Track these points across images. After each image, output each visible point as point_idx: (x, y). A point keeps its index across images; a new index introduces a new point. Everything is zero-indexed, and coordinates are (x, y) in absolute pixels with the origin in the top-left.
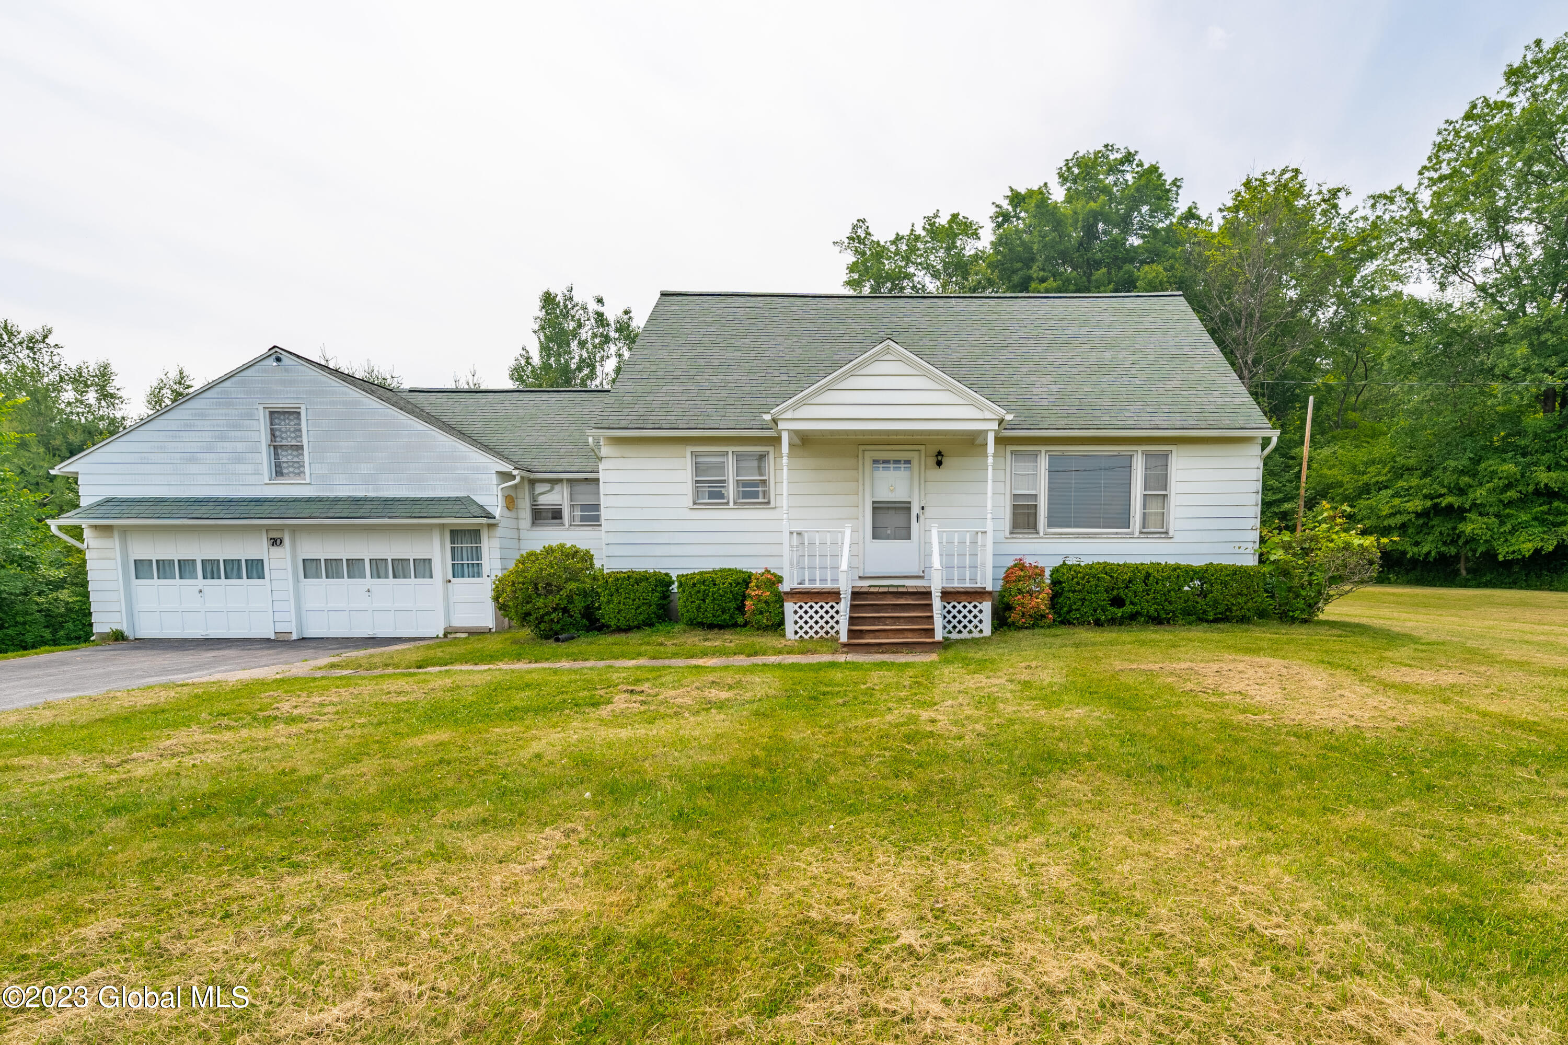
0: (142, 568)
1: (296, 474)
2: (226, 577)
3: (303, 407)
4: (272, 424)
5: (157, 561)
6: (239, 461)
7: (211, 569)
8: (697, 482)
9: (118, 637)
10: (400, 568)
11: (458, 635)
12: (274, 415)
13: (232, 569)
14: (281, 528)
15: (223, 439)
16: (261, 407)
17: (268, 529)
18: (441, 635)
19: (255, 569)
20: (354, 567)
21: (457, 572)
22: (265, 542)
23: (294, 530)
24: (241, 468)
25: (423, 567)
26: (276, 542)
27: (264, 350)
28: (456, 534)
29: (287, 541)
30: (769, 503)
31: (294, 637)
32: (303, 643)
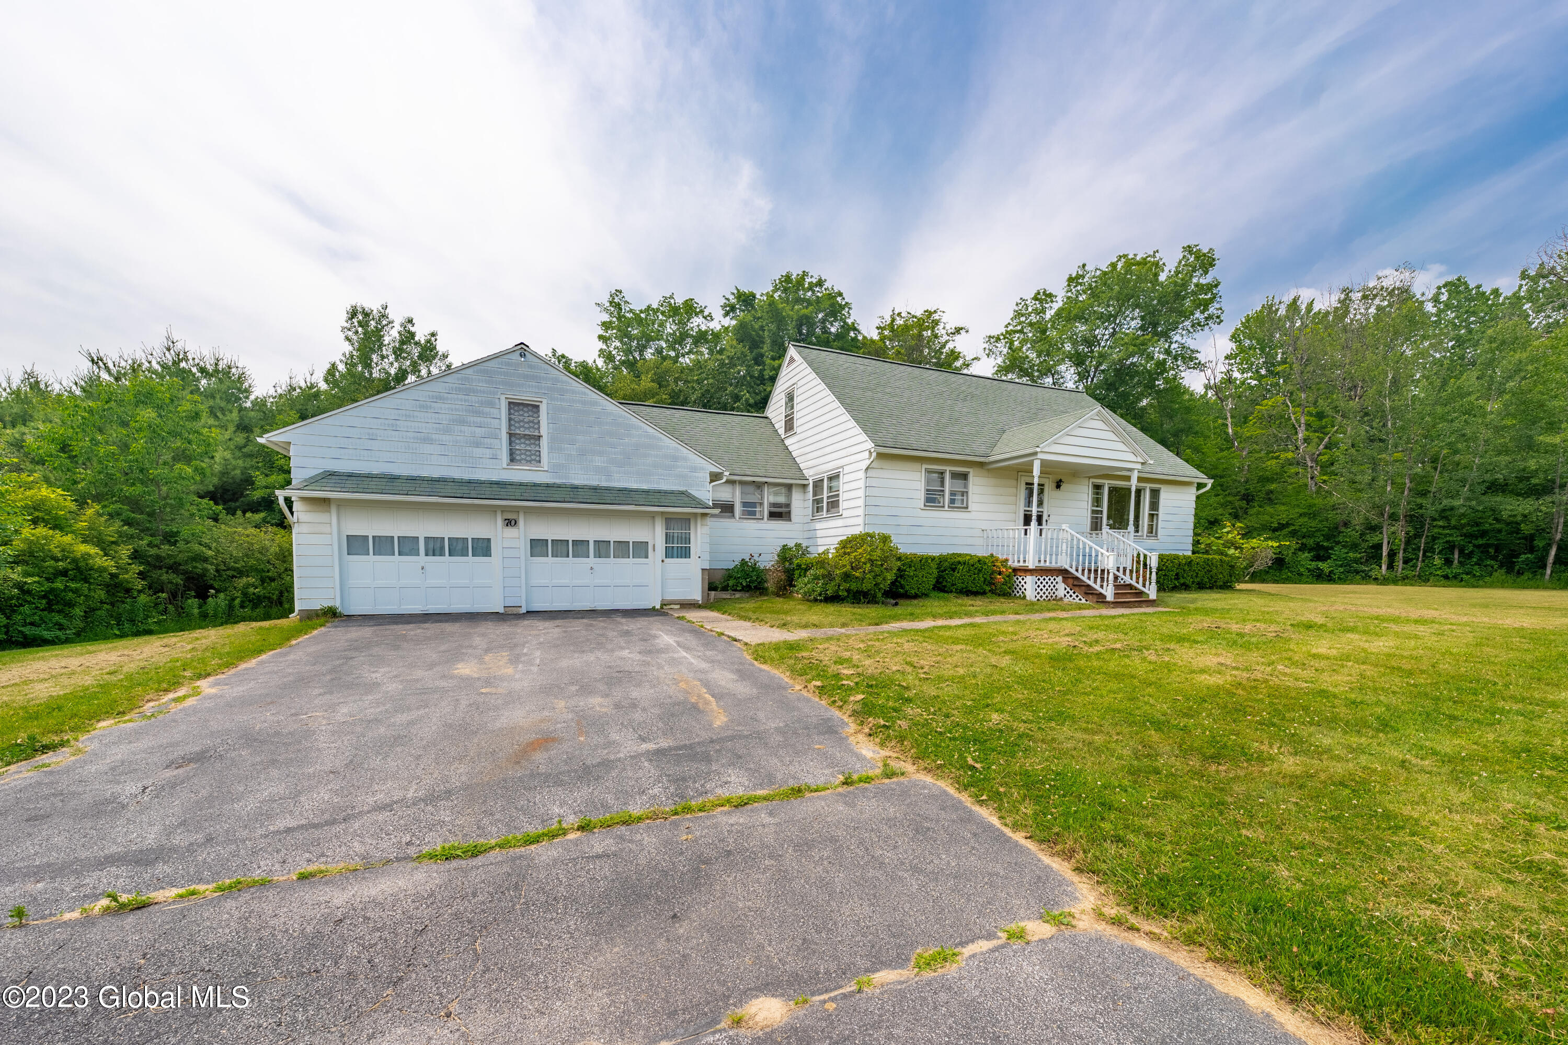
0: (356, 545)
1: (527, 461)
2: (450, 555)
3: (545, 401)
4: (510, 414)
5: (374, 537)
6: (477, 445)
7: (435, 547)
8: (928, 490)
9: (331, 614)
10: (622, 549)
11: (672, 606)
12: (513, 405)
13: (458, 547)
14: (517, 510)
15: (462, 422)
16: (503, 397)
17: (504, 510)
18: (658, 607)
19: (483, 548)
20: (580, 547)
21: (669, 553)
22: (500, 522)
23: (528, 511)
24: (478, 452)
25: (641, 549)
26: (510, 523)
27: (510, 345)
28: (669, 520)
29: (521, 522)
30: (967, 508)
31: (523, 610)
32: (528, 615)
